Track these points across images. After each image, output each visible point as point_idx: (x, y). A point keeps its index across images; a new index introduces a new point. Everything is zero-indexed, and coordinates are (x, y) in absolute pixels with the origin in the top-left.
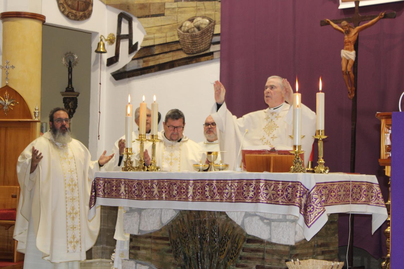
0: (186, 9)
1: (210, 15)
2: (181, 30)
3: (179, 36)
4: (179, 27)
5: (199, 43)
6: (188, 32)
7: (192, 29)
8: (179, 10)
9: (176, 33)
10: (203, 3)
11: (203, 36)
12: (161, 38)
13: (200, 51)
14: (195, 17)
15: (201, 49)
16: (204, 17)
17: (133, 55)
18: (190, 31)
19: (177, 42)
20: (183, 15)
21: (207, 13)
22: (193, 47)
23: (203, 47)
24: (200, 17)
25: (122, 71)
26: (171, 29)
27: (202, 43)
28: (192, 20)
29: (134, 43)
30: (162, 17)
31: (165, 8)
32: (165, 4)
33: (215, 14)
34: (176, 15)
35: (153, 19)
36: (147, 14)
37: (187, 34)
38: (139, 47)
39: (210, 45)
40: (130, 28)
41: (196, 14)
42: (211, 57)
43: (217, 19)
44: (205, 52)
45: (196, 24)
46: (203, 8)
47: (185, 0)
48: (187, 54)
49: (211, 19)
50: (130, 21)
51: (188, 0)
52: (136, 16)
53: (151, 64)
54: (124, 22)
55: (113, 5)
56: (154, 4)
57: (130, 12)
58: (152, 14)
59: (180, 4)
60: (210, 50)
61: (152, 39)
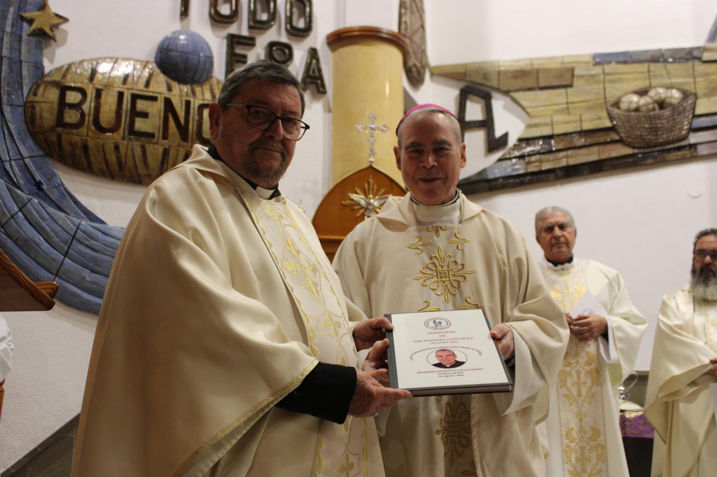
0: (623, 76)
1: (685, 84)
2: (618, 108)
3: (611, 118)
4: (609, 104)
5: (668, 129)
6: (637, 110)
7: (651, 106)
8: (607, 78)
9: (605, 114)
10: (665, 67)
11: (675, 117)
13: (668, 143)
14: (647, 87)
15: (671, 138)
16: (669, 87)
17: (498, 155)
18: (643, 109)
19: (613, 129)
20: (618, 85)
21: (674, 80)
22: (653, 135)
23: (674, 134)
24: (662, 86)
25: (477, 178)
26: (589, 109)
27: (674, 129)
28: (642, 93)
29: (498, 133)
30: (569, 90)
31: (573, 75)
32: (573, 70)
33: (695, 83)
34: (601, 86)
35: (546, 93)
36: (530, 85)
37: (637, 114)
38: (512, 141)
39: (688, 133)
40: (488, 110)
41: (650, 83)
42: (692, 153)
43: (700, 92)
44: (677, 145)
45: (656, 98)
46: (664, 73)
47: (618, 62)
48: (634, 147)
49: (687, 91)
50: (487, 99)
51: (625, 63)
52: (506, 89)
53: (546, 166)
54: (472, 101)
55: (448, 75)
56: (547, 71)
57: (489, 84)
58: (542, 85)
59: (608, 68)
60: (689, 141)
61: (546, 125)
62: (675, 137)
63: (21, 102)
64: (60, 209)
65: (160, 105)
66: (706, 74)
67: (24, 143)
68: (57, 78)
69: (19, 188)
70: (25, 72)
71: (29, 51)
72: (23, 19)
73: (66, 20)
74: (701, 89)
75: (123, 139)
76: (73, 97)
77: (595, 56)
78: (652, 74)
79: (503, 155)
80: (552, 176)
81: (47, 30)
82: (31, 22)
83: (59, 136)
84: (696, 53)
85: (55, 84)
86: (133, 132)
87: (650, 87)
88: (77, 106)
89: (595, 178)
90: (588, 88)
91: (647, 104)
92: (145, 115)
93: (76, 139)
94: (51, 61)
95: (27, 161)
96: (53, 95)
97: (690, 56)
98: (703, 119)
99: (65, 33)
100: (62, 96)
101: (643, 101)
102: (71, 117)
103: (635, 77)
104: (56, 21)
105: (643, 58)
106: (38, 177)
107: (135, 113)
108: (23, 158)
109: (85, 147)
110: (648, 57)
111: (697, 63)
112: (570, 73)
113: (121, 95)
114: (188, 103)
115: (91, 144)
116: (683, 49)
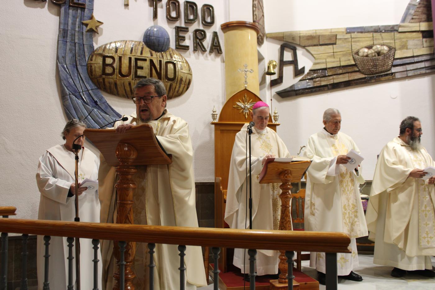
0: (361, 39)
1: (390, 43)
2: (358, 55)
3: (354, 60)
4: (353, 53)
5: (381, 65)
6: (367, 56)
7: (374, 54)
8: (353, 40)
9: (351, 58)
10: (381, 35)
11: (385, 59)
12: (334, 62)
13: (382, 72)
14: (372, 45)
15: (383, 70)
16: (382, 45)
17: (300, 78)
18: (370, 55)
19: (355, 65)
20: (358, 44)
21: (385, 41)
22: (374, 69)
23: (385, 68)
24: (379, 45)
25: (290, 89)
26: (344, 55)
27: (384, 65)
28: (370, 47)
29: (300, 67)
30: (334, 46)
31: (336, 39)
32: (336, 35)
33: (395, 42)
34: (350, 44)
35: (323, 47)
36: (315, 43)
37: (367, 58)
38: (307, 71)
39: (391, 67)
40: (295, 55)
41: (374, 43)
42: (393, 77)
43: (397, 47)
44: (386, 73)
45: (376, 50)
46: (380, 38)
47: (358, 32)
48: (365, 74)
49: (391, 47)
50: (294, 50)
51: (362, 32)
52: (303, 45)
53: (323, 83)
54: (287, 51)
55: (275, 38)
56: (323, 36)
57: (295, 42)
58: (321, 43)
59: (353, 35)
60: (391, 71)
61: (323, 63)
62: (385, 69)
63: (84, 64)
64: (106, 113)
65: (148, 63)
66: (400, 38)
67: (88, 83)
68: (101, 52)
69: (87, 104)
70: (86, 49)
71: (87, 39)
72: (83, 24)
73: (102, 23)
74: (397, 46)
75: (132, 79)
76: (109, 61)
77: (347, 29)
78: (374, 38)
79: (302, 78)
80: (326, 88)
81: (94, 29)
82: (87, 25)
83: (104, 79)
84: (396, 28)
85: (100, 55)
86: (137, 76)
87: (374, 45)
88: (111, 65)
89: (347, 89)
90: (344, 45)
91: (372, 53)
92: (142, 68)
93: (111, 80)
94: (97, 44)
95: (90, 91)
96: (100, 60)
97: (392, 29)
98: (398, 60)
99: (102, 29)
100: (104, 61)
101: (370, 51)
102: (109, 70)
103: (366, 40)
104: (98, 24)
105: (370, 30)
106: (96, 99)
107: (138, 67)
108: (88, 90)
109: (116, 84)
110: (372, 29)
111: (396, 33)
112: (335, 37)
113: (130, 59)
114: (160, 61)
115: (118, 83)
116: (390, 26)
